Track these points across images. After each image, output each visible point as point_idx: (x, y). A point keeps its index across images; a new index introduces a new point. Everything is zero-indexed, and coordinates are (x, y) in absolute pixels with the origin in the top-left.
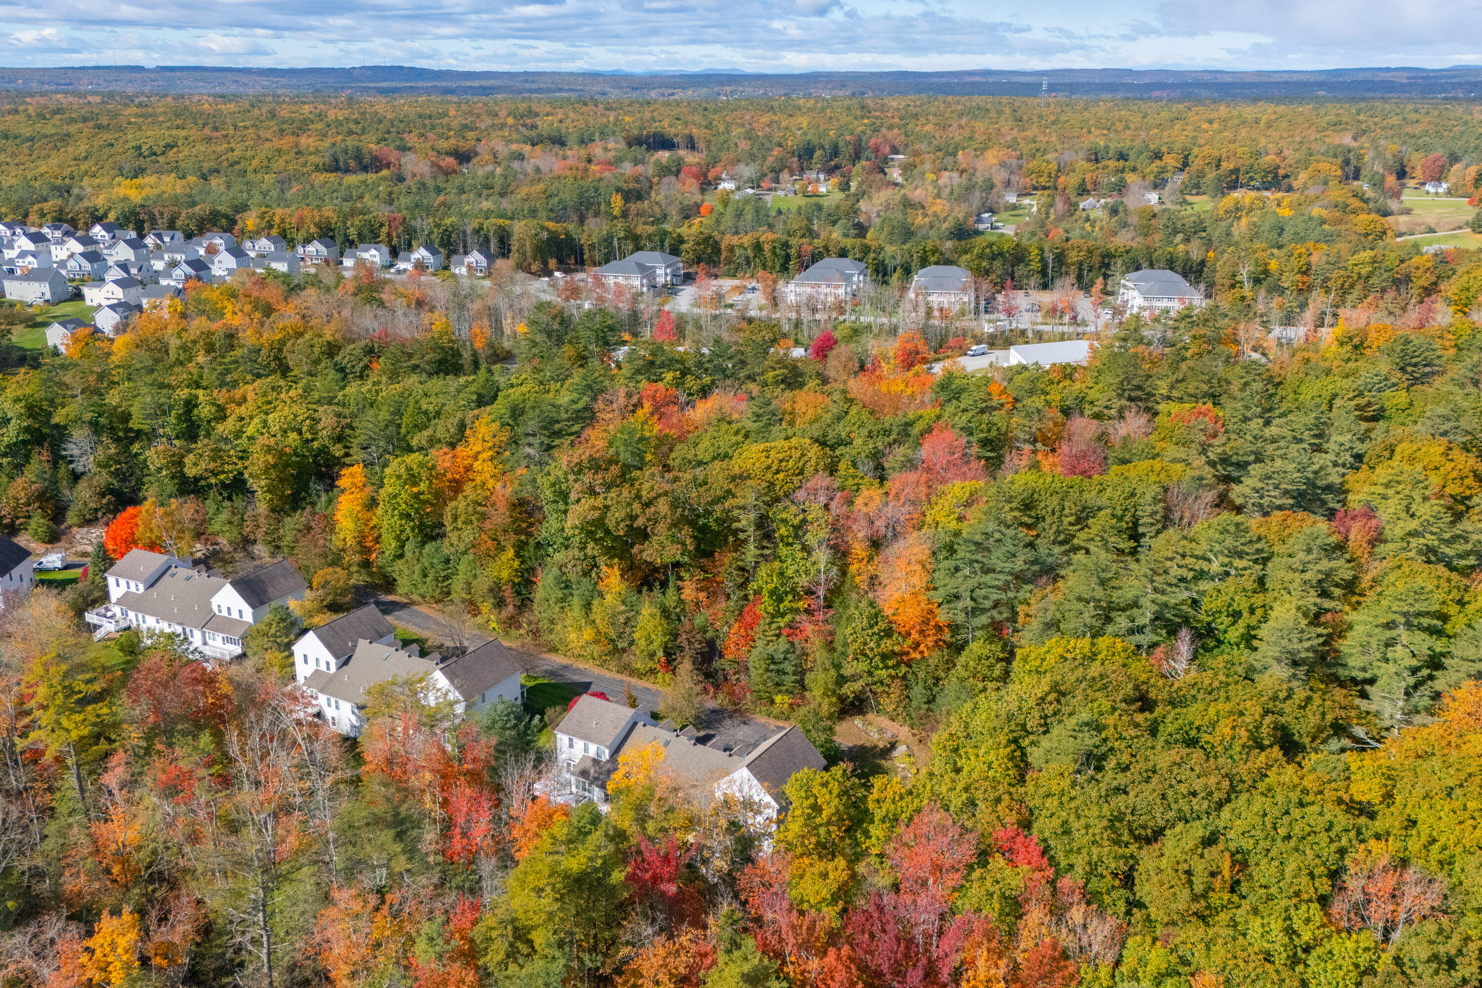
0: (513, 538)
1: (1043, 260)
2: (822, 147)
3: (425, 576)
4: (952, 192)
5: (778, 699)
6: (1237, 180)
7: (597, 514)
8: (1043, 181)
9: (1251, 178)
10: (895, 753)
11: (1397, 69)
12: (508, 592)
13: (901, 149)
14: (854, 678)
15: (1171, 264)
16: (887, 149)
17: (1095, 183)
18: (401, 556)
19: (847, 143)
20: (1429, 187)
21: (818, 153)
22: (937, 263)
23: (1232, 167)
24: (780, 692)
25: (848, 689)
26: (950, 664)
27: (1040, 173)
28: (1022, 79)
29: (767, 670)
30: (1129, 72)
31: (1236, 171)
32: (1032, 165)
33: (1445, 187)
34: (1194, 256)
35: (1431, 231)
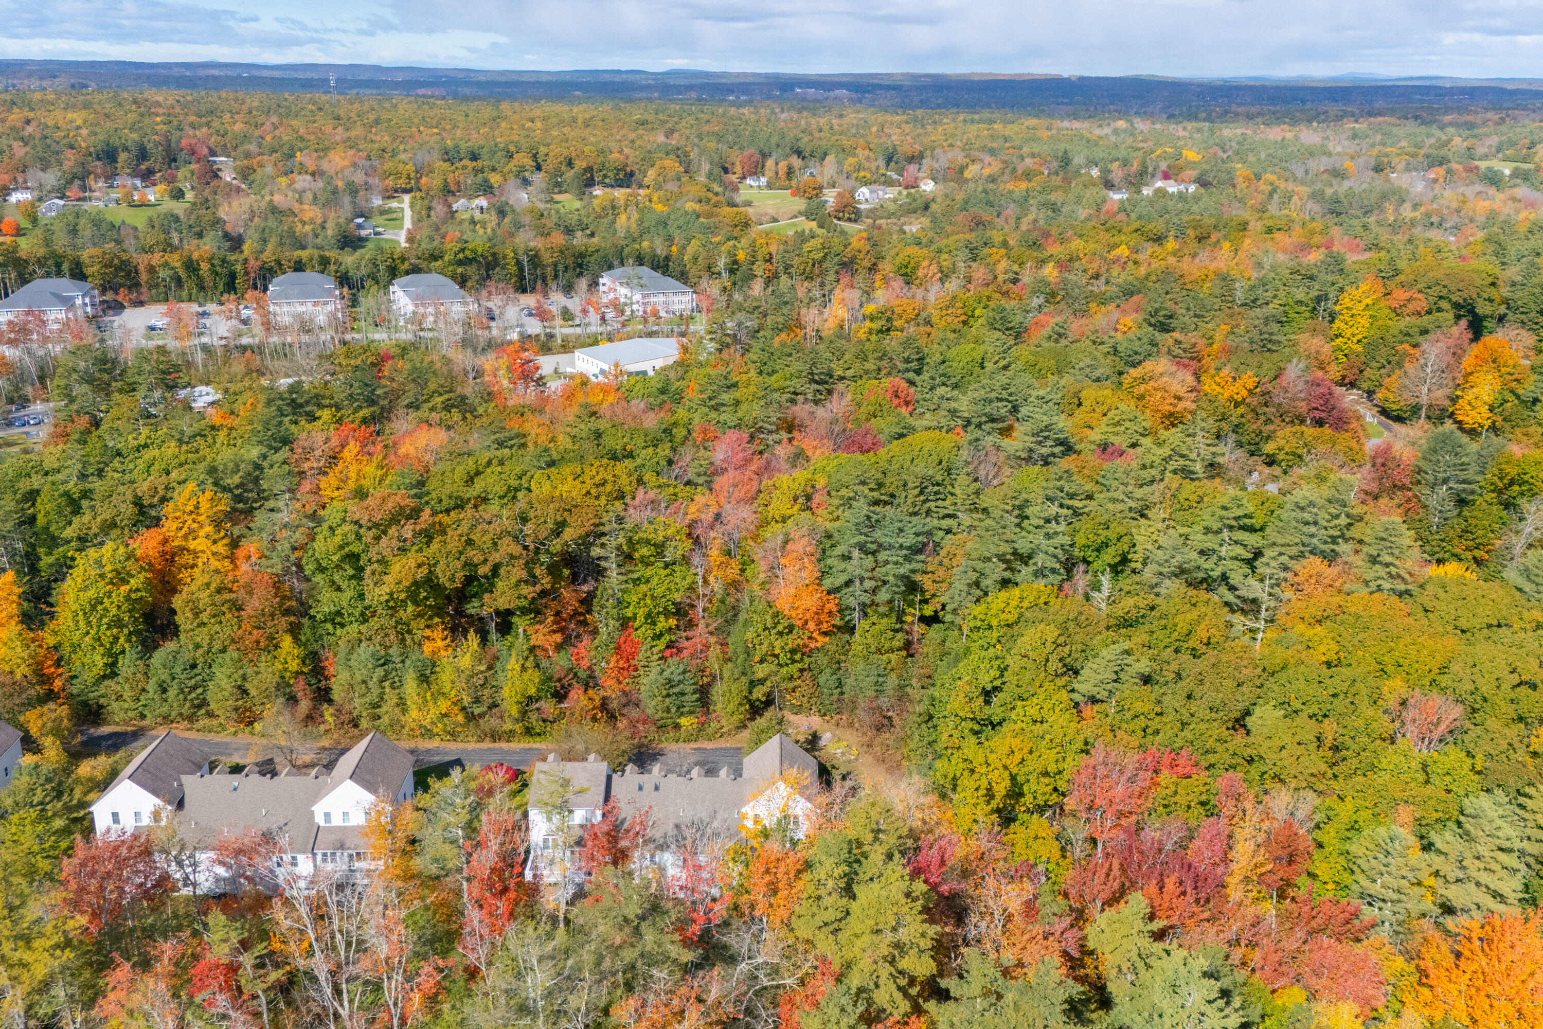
0: (283, 622)
1: (519, 263)
2: (126, 149)
3: (164, 691)
4: (315, 198)
5: (683, 721)
6: (592, 178)
7: (424, 571)
8: (402, 183)
9: (605, 176)
10: (822, 743)
11: (627, 72)
12: (299, 688)
13: (219, 150)
14: (762, 682)
15: (640, 260)
16: (205, 151)
17: (458, 183)
18: (114, 675)
19: (157, 144)
20: (749, 181)
21: (123, 157)
22: (407, 273)
23: (584, 165)
24: (682, 714)
25: (759, 693)
26: (846, 648)
27: (398, 175)
28: (265, 73)
29: (668, 695)
30: (377, 68)
31: (590, 169)
32: (388, 165)
33: (763, 180)
34: (659, 252)
35: (775, 220)
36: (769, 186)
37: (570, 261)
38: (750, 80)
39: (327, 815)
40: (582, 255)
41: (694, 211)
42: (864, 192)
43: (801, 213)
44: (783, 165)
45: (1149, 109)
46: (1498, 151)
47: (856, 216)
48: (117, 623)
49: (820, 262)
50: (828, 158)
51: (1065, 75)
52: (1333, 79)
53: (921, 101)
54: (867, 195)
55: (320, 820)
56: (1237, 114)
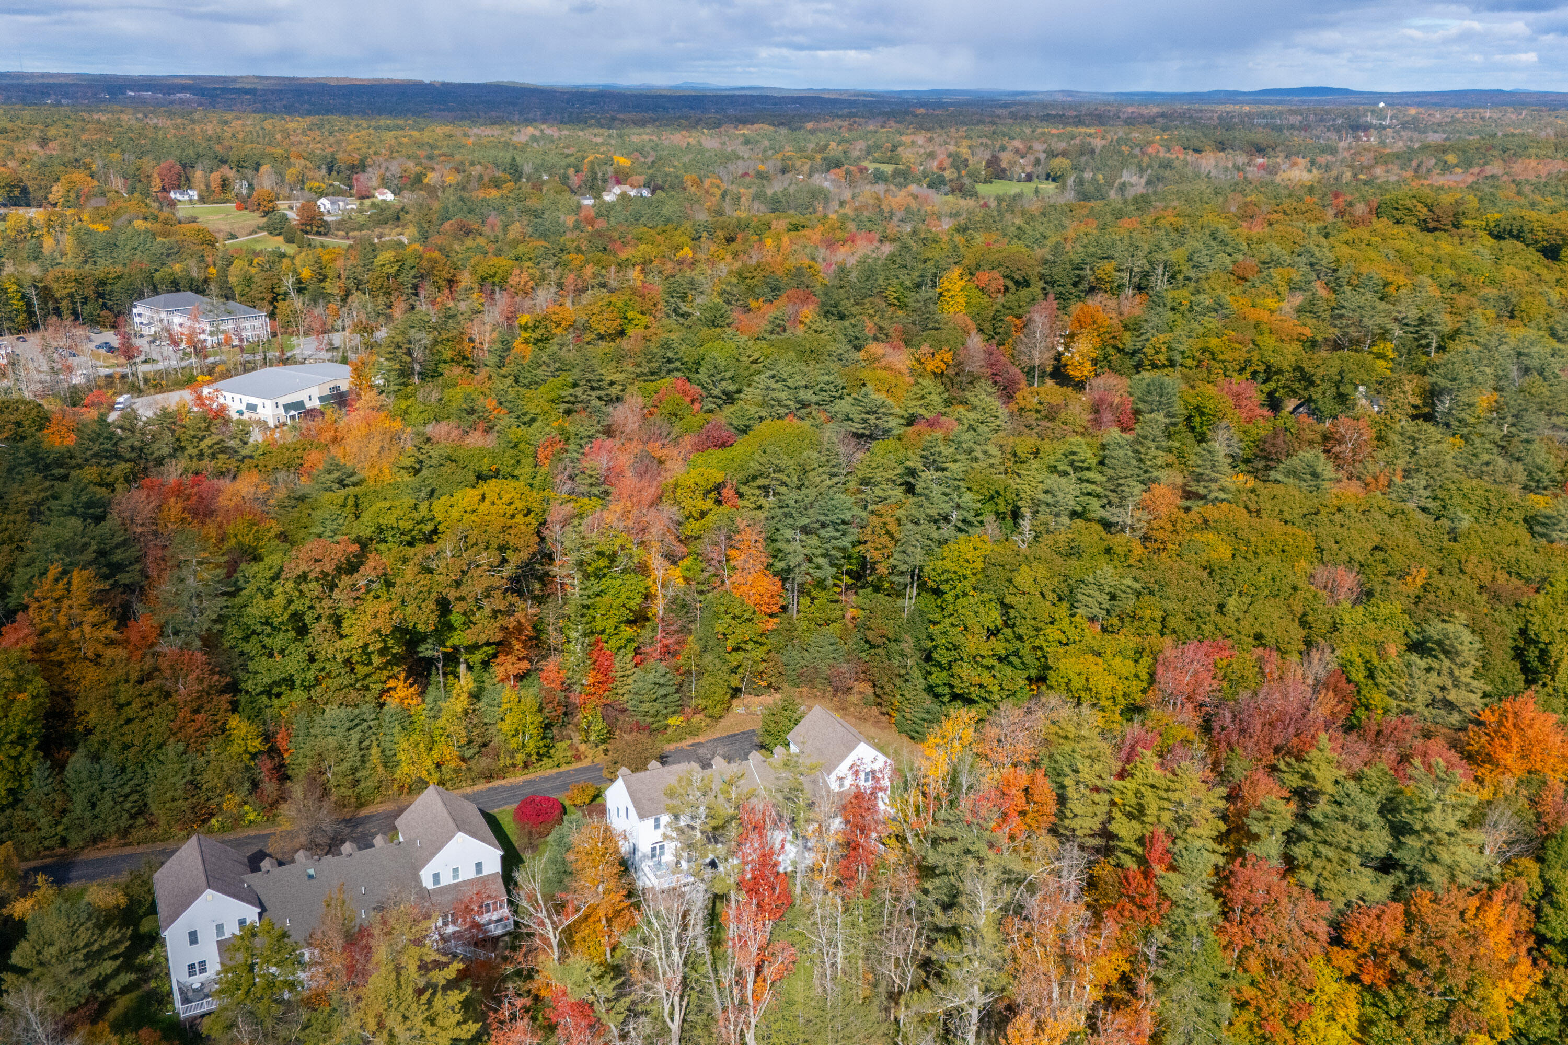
3: (94, 806)
15: (175, 286)
20: (175, 195)
33: (194, 194)
34: (194, 274)
35: (233, 236)
36: (202, 200)
37: (89, 292)
38: (70, 81)
39: (436, 877)
40: (102, 283)
41: (147, 231)
42: (324, 203)
43: (262, 229)
44: (215, 177)
45: (531, 116)
46: (868, 153)
47: (324, 228)
48: (22, 739)
49: (396, 276)
50: (263, 169)
51: (427, 81)
52: (677, 88)
53: (285, 107)
54: (329, 206)
55: (427, 882)
56: (623, 121)
